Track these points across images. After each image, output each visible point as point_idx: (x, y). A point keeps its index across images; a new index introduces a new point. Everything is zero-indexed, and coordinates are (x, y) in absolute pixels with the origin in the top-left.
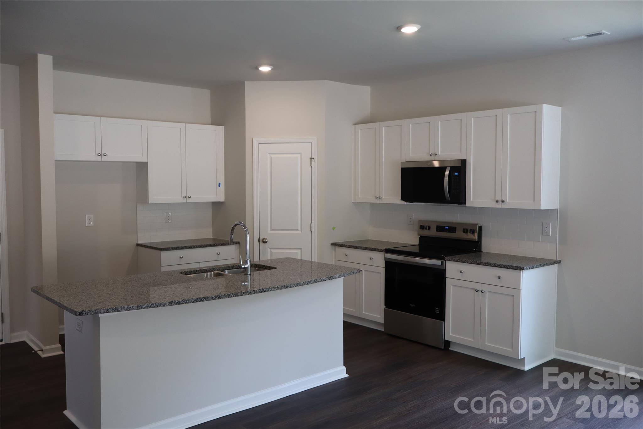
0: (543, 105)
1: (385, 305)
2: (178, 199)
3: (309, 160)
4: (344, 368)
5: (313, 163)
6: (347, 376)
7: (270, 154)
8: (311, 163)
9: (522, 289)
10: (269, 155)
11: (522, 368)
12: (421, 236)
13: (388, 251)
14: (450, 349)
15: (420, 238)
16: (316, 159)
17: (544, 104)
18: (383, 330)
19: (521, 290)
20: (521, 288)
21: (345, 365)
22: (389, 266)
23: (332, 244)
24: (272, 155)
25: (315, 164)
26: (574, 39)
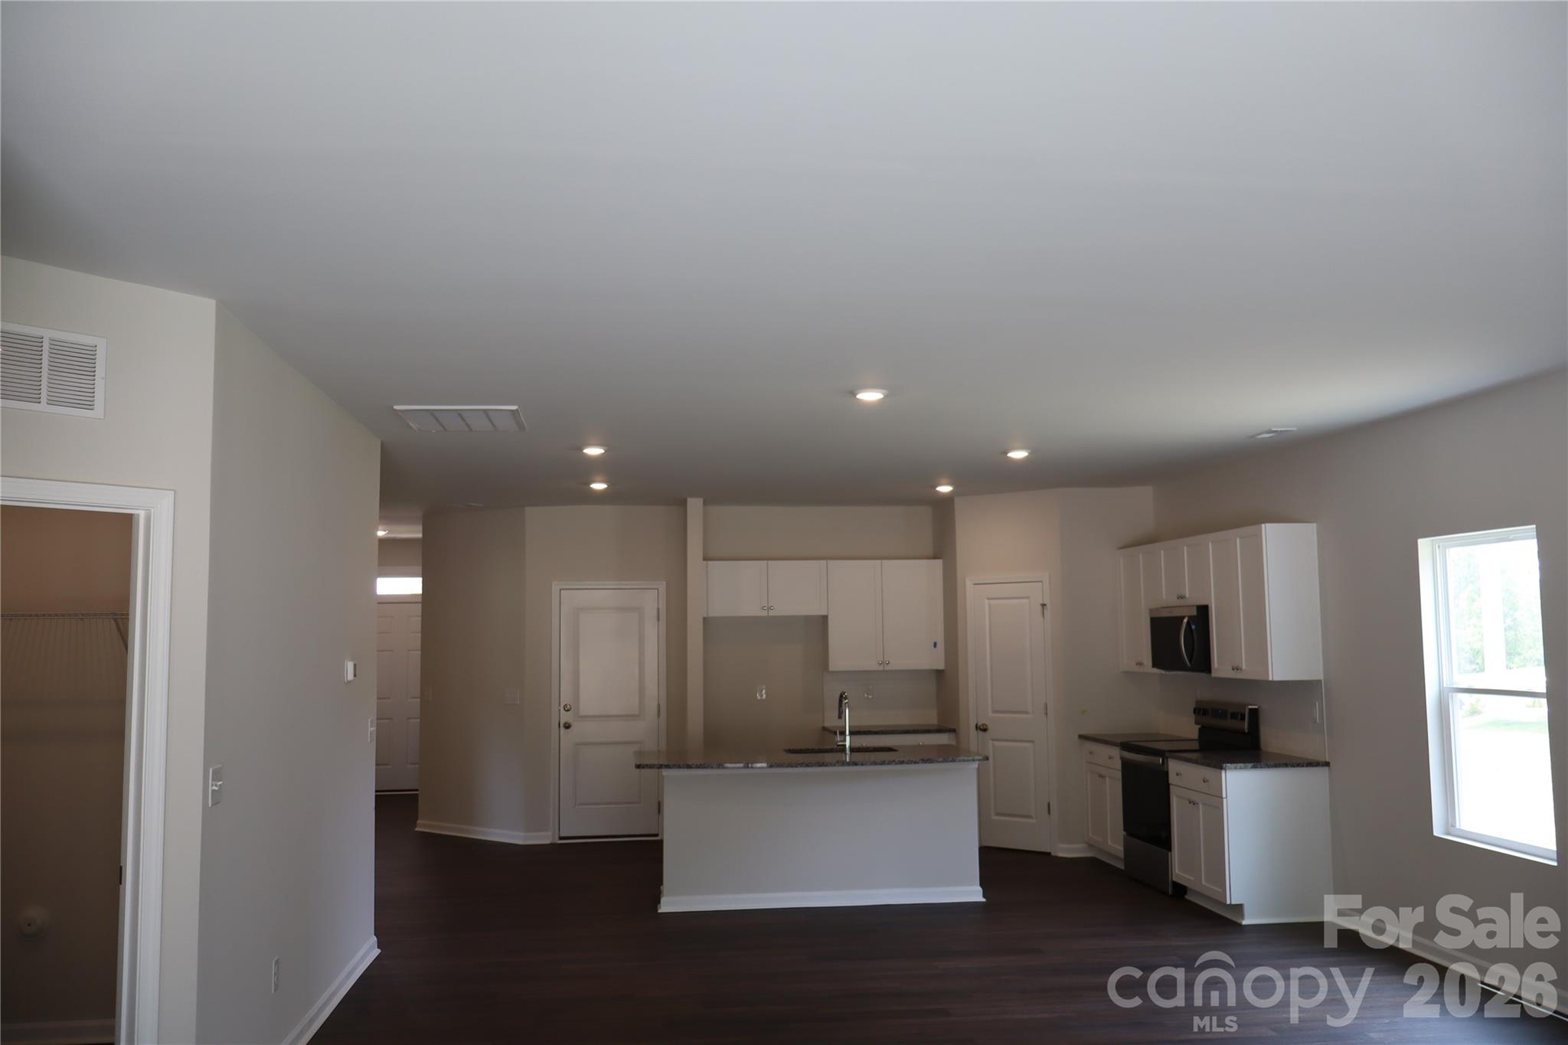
0: (1263, 525)
1: (1125, 830)
2: (872, 665)
3: (1040, 607)
4: (980, 889)
5: (1045, 611)
6: (984, 900)
7: (989, 599)
8: (1043, 612)
9: (1226, 798)
10: (987, 601)
11: (1239, 921)
12: (1203, 727)
13: (1126, 746)
14: (1186, 897)
15: (1200, 729)
16: (1049, 606)
17: (1264, 522)
18: (1123, 868)
19: (1225, 800)
20: (1224, 796)
21: (981, 885)
22: (1127, 767)
23: (1081, 737)
24: (992, 602)
25: (1047, 613)
26: (1260, 437)
